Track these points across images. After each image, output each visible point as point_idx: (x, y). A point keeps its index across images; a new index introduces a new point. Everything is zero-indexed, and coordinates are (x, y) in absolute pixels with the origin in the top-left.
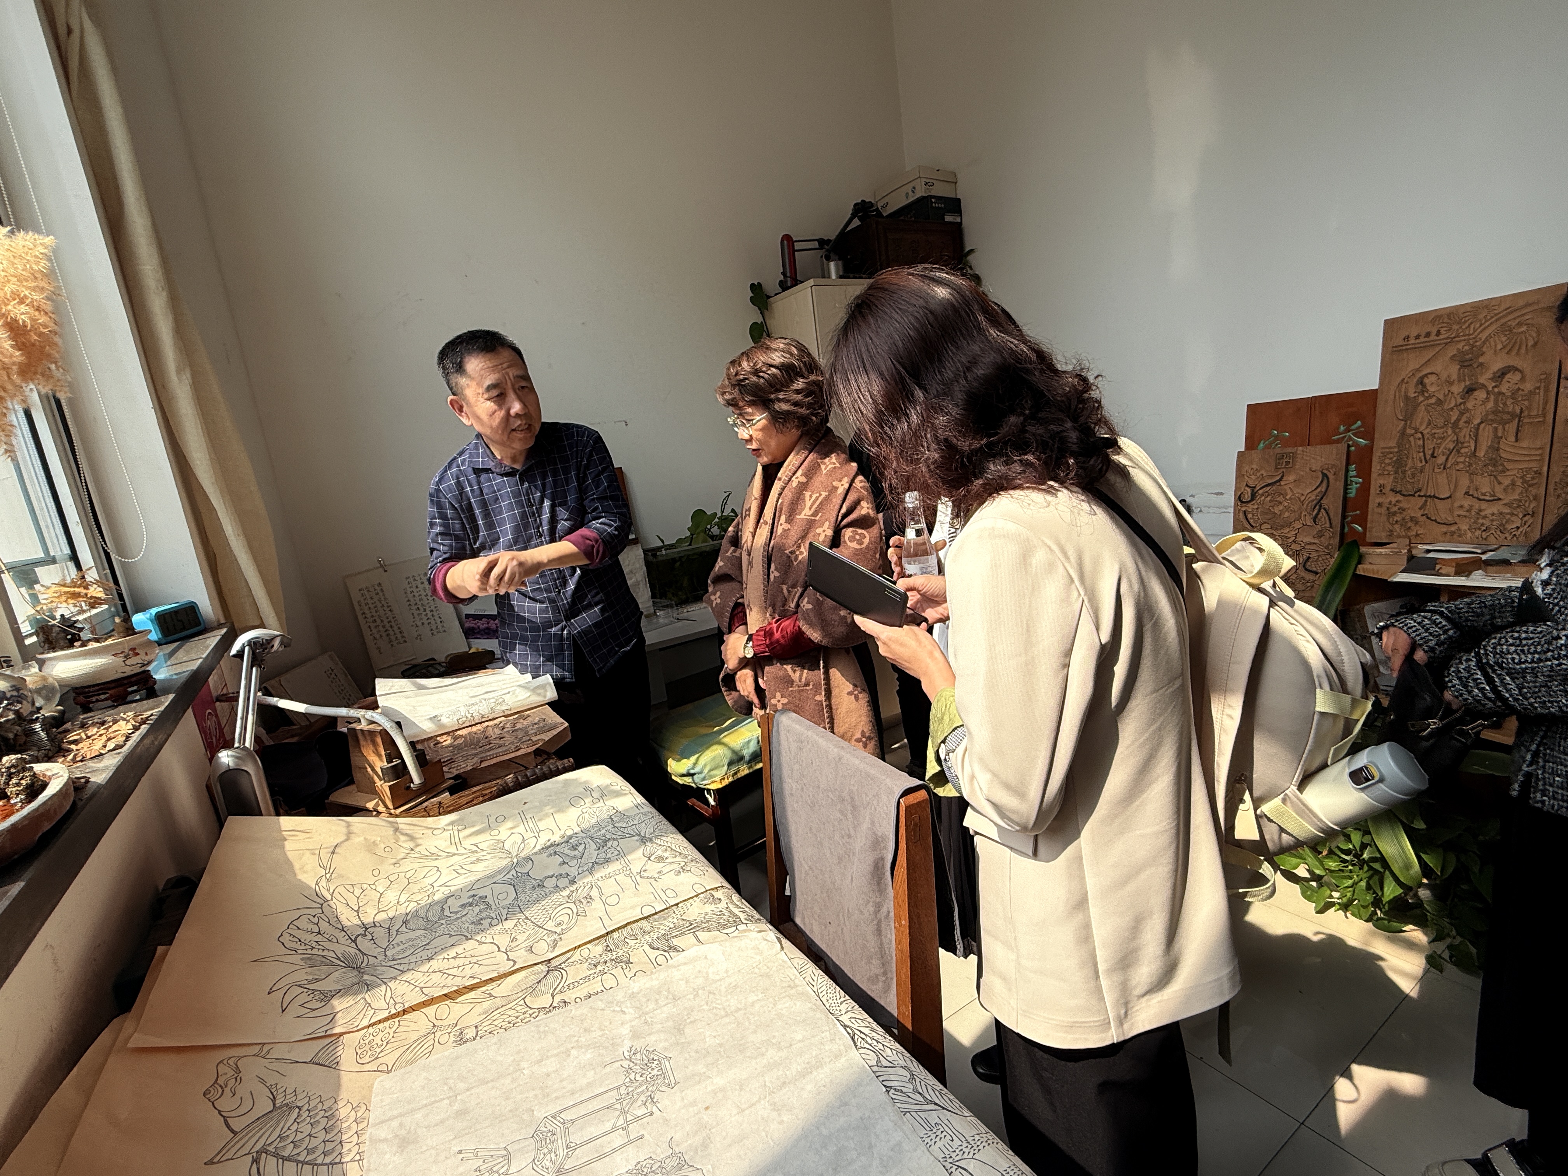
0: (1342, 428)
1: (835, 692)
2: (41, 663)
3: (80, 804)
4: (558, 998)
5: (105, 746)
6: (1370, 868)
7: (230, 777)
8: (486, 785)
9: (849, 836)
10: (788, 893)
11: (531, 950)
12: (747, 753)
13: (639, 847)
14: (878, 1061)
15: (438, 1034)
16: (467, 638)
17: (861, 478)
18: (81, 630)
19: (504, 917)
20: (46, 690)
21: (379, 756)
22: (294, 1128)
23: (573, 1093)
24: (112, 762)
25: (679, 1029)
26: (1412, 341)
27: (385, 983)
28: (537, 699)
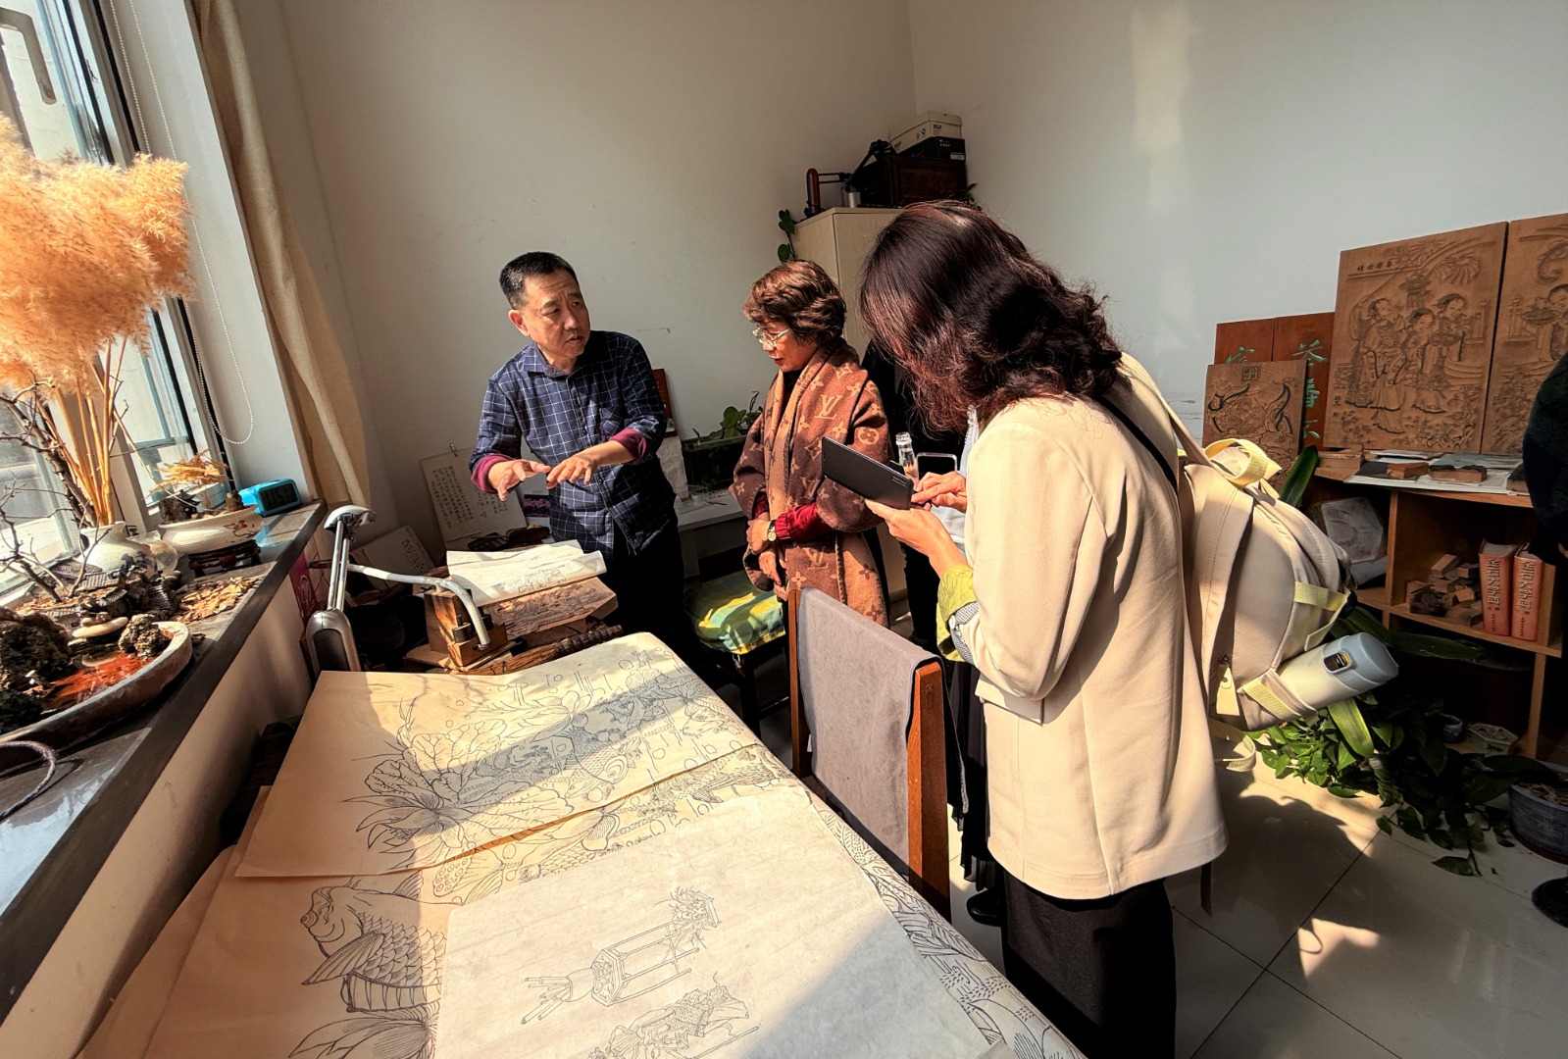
0: (1302, 346)
1: (848, 571)
2: (163, 532)
3: (197, 659)
4: (612, 842)
5: (218, 607)
6: (1326, 739)
7: (324, 637)
8: (544, 647)
9: (868, 701)
10: (809, 750)
11: (587, 797)
12: (770, 623)
13: (680, 708)
14: (900, 907)
15: (506, 871)
16: (526, 516)
17: (871, 383)
18: (197, 503)
19: (562, 768)
20: (166, 556)
21: (452, 619)
22: (380, 953)
23: (627, 928)
24: (224, 620)
25: (720, 873)
26: (1366, 270)
27: (458, 824)
28: (588, 572)
